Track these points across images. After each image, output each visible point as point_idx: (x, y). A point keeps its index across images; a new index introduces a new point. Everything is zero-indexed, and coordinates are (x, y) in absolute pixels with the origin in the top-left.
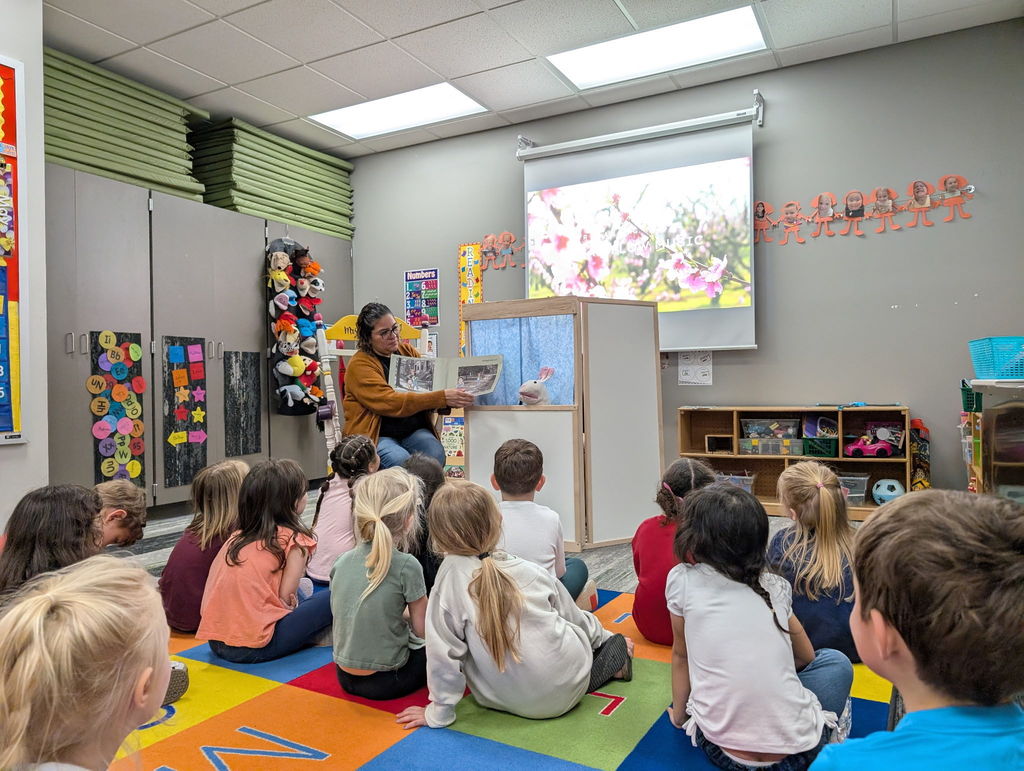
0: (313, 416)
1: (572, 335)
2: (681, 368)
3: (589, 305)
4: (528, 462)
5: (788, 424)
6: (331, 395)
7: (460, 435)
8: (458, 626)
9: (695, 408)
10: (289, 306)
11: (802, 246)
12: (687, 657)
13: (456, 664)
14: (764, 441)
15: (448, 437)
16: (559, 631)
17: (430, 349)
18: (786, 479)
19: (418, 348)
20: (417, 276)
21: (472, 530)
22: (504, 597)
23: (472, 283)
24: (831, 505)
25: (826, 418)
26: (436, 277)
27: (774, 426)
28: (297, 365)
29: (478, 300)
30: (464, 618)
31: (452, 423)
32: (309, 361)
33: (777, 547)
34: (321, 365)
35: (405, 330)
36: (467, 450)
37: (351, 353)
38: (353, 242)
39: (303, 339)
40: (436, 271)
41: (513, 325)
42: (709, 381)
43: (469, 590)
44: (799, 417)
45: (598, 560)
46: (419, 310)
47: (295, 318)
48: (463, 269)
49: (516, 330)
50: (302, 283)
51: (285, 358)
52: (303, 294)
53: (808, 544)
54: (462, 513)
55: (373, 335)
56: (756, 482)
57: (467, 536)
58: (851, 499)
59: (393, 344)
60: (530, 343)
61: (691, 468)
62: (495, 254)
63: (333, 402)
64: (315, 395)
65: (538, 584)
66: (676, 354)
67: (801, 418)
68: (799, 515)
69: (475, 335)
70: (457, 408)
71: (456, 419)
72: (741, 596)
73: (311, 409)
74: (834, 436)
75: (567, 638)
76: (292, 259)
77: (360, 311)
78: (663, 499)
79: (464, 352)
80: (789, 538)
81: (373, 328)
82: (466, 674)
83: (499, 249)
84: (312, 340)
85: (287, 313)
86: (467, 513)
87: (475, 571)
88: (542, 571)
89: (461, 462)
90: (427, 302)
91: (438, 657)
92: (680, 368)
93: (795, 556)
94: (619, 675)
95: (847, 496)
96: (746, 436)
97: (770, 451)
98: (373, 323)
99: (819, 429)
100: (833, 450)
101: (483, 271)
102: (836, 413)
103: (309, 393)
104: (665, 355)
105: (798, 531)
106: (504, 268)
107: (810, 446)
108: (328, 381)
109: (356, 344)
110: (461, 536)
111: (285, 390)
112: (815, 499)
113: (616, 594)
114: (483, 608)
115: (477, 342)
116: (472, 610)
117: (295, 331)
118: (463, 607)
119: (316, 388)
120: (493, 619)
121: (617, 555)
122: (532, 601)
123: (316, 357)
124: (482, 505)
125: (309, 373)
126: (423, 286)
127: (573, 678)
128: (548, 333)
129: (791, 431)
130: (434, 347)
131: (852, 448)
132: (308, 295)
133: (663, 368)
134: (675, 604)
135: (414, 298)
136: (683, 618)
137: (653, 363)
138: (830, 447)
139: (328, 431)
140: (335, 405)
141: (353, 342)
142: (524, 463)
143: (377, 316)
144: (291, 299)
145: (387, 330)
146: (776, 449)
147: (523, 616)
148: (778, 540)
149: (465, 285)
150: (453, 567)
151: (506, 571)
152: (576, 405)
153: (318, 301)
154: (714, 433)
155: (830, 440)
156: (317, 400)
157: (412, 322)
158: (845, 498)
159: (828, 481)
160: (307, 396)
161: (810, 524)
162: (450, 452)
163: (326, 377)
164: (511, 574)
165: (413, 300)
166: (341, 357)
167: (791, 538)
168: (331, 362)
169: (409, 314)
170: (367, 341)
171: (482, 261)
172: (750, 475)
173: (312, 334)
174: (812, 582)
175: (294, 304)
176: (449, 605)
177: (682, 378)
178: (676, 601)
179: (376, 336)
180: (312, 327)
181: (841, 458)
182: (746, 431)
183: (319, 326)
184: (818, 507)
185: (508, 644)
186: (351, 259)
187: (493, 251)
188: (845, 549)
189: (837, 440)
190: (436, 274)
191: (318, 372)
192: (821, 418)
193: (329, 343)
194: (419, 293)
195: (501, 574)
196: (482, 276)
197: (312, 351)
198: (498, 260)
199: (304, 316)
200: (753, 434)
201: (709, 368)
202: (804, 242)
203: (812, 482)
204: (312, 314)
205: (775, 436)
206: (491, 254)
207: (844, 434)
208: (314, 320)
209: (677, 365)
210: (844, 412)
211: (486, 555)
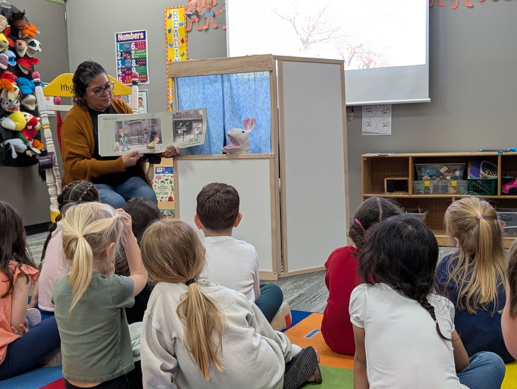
0: (36, 167)
1: (268, 90)
2: (365, 120)
3: (283, 62)
4: (229, 200)
5: (456, 167)
6: (51, 147)
7: (171, 183)
8: (169, 342)
9: (376, 155)
10: (9, 66)
11: (470, 9)
12: (365, 363)
13: (168, 376)
14: (435, 182)
15: (160, 184)
16: (256, 343)
17: (141, 105)
18: (451, 213)
19: (130, 103)
20: (127, 37)
21: (180, 260)
22: (208, 316)
23: (178, 43)
24: (489, 235)
25: (488, 162)
26: (144, 38)
27: (443, 170)
28: (18, 120)
29: (184, 59)
30: (174, 335)
31: (163, 172)
32: (30, 117)
33: (443, 271)
34: (40, 121)
35: (117, 87)
36: (177, 195)
37: (67, 108)
38: (67, 6)
39: (23, 96)
40: (144, 32)
41: (215, 81)
42: (388, 131)
43: (177, 311)
44: (466, 162)
45: (292, 286)
46: (130, 69)
47: (15, 77)
48: (170, 31)
49: (218, 86)
50: (20, 44)
51: (7, 114)
52: (22, 55)
53: (469, 267)
54: (170, 246)
55: (87, 91)
56: (428, 217)
57: (175, 264)
58: (507, 230)
59: (106, 101)
60: (232, 98)
61: (380, 206)
62: (198, 16)
63: (52, 153)
64: (36, 147)
65: (237, 307)
66: (360, 108)
67: (467, 162)
68: (462, 242)
69: (181, 91)
70: (166, 157)
71: (167, 168)
72: (412, 311)
73: (33, 160)
74: (494, 177)
75: (262, 349)
76: (10, 22)
77: (75, 69)
78: (355, 233)
79: (172, 107)
80: (453, 262)
81: (87, 86)
82: (177, 384)
83: (202, 11)
84: (31, 97)
85: (8, 72)
86: (175, 245)
87: (183, 295)
88: (240, 296)
89: (171, 206)
90: (137, 61)
91: (152, 371)
92: (363, 120)
93: (458, 277)
94: (312, 379)
95: (503, 227)
96: (419, 178)
97: (440, 191)
98: (87, 82)
99: (481, 171)
100: (493, 190)
101: (187, 32)
102: (496, 157)
103: (31, 146)
104: (351, 109)
105: (461, 256)
106: (207, 30)
107: (474, 186)
108: (47, 133)
109: (72, 99)
110: (170, 264)
111: (9, 144)
112: (475, 229)
113: (307, 314)
114: (189, 326)
115: (183, 97)
116: (180, 328)
117: (15, 89)
118: (173, 326)
119: (38, 142)
120: (198, 336)
121: (308, 282)
122: (232, 319)
123: (35, 113)
124: (188, 237)
125: (30, 127)
126: (133, 47)
127: (269, 382)
128: (247, 89)
129: (458, 173)
130: (144, 103)
131: (508, 187)
132: (26, 55)
133: (348, 120)
134: (357, 318)
135: (125, 58)
136: (363, 329)
137: (340, 115)
138: (490, 186)
139: (49, 178)
140: (55, 155)
141: (70, 98)
142: (226, 201)
143: (91, 75)
144: (10, 59)
145: (100, 88)
146: (445, 189)
147: (225, 331)
148: (444, 264)
149: (171, 45)
150: (163, 292)
151: (209, 295)
152: (273, 153)
153: (35, 61)
154: (392, 176)
155: (491, 180)
156: (39, 152)
157: (124, 80)
158: (502, 230)
159: (487, 213)
160: (29, 148)
161: (471, 251)
162: (162, 198)
163: (45, 130)
164: (214, 298)
165: (124, 60)
166: (58, 112)
167: (455, 262)
168: (50, 117)
169: (120, 73)
170: (82, 96)
171: (186, 23)
172: (422, 212)
173: (30, 91)
174: (471, 299)
175: (14, 64)
176: (161, 326)
177: (365, 128)
178: (358, 315)
179: (90, 93)
180: (31, 85)
181: (499, 196)
182: (419, 174)
183: (37, 84)
184: (478, 236)
185: (212, 357)
186: (65, 22)
187: (197, 13)
188: (499, 270)
189: (496, 180)
190: (144, 35)
191: (38, 125)
192: (483, 161)
193: (48, 99)
194: (129, 53)
195: (205, 298)
196: (187, 37)
197: (32, 108)
198: (201, 22)
199: (23, 75)
200: (426, 177)
201: (389, 119)
202: (472, 7)
203: (473, 215)
204: (30, 73)
205: (444, 178)
206: (195, 17)
207: (502, 175)
208: (32, 79)
209: (361, 118)
210: (503, 157)
211: (192, 281)
